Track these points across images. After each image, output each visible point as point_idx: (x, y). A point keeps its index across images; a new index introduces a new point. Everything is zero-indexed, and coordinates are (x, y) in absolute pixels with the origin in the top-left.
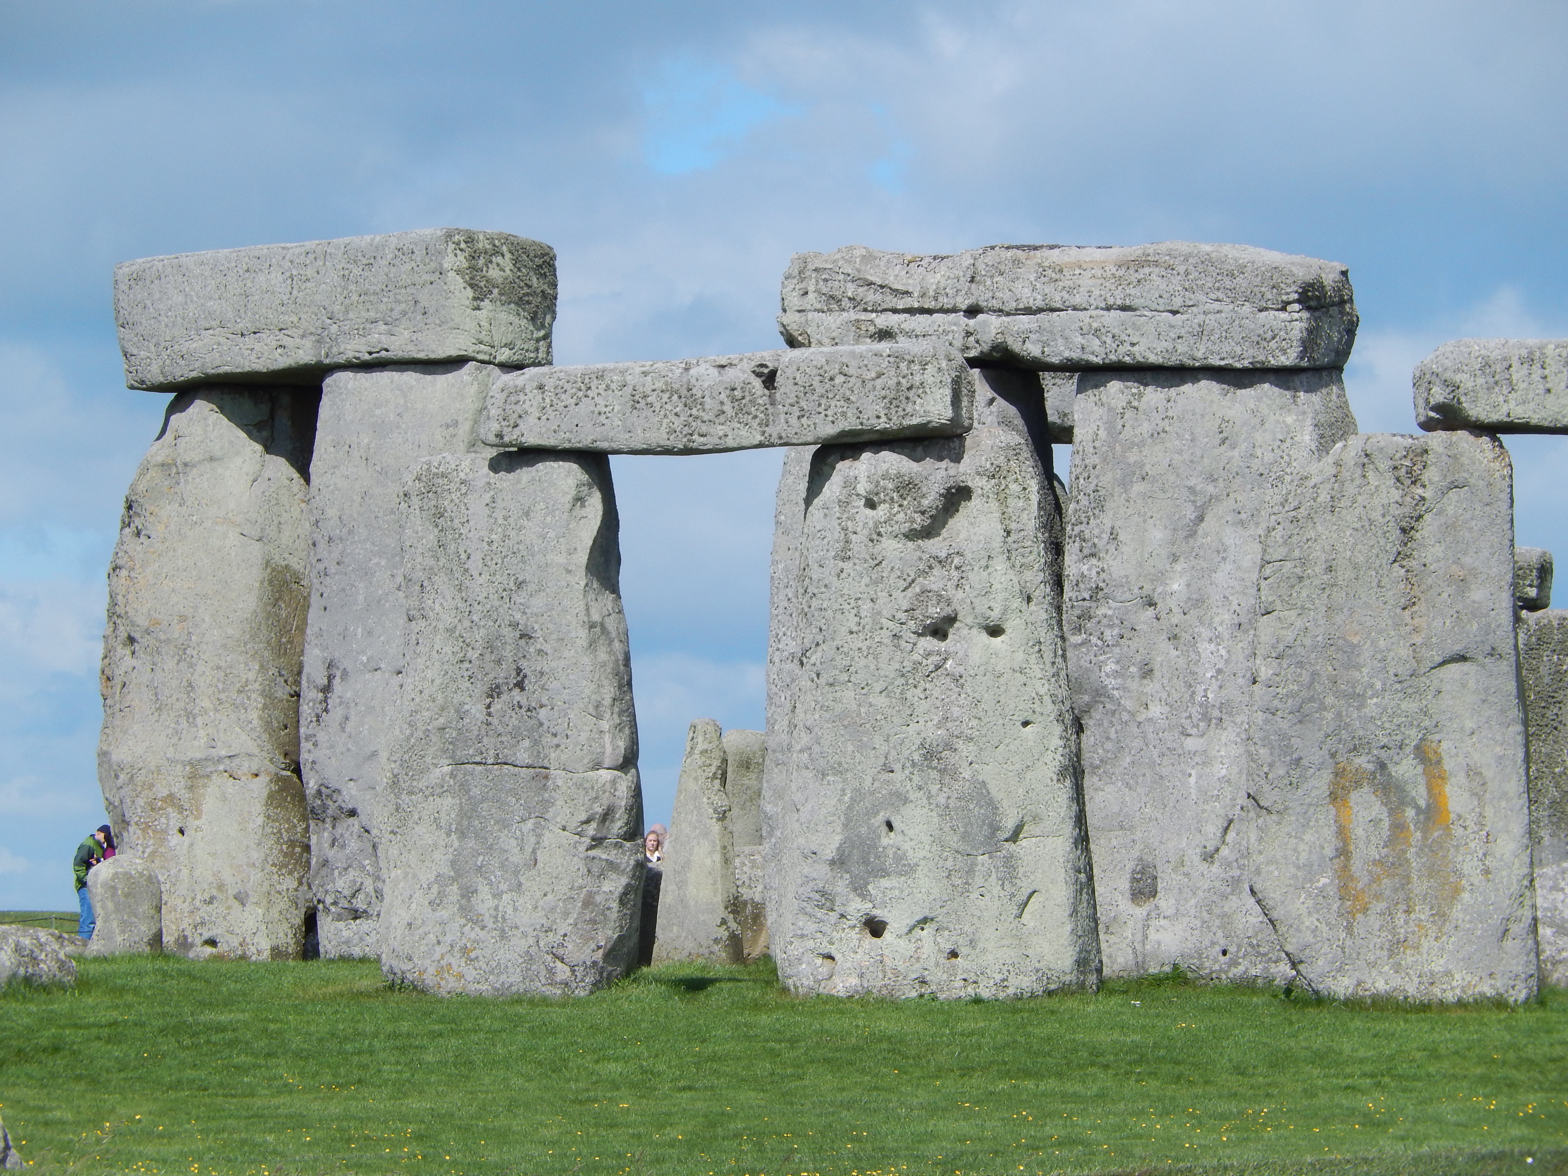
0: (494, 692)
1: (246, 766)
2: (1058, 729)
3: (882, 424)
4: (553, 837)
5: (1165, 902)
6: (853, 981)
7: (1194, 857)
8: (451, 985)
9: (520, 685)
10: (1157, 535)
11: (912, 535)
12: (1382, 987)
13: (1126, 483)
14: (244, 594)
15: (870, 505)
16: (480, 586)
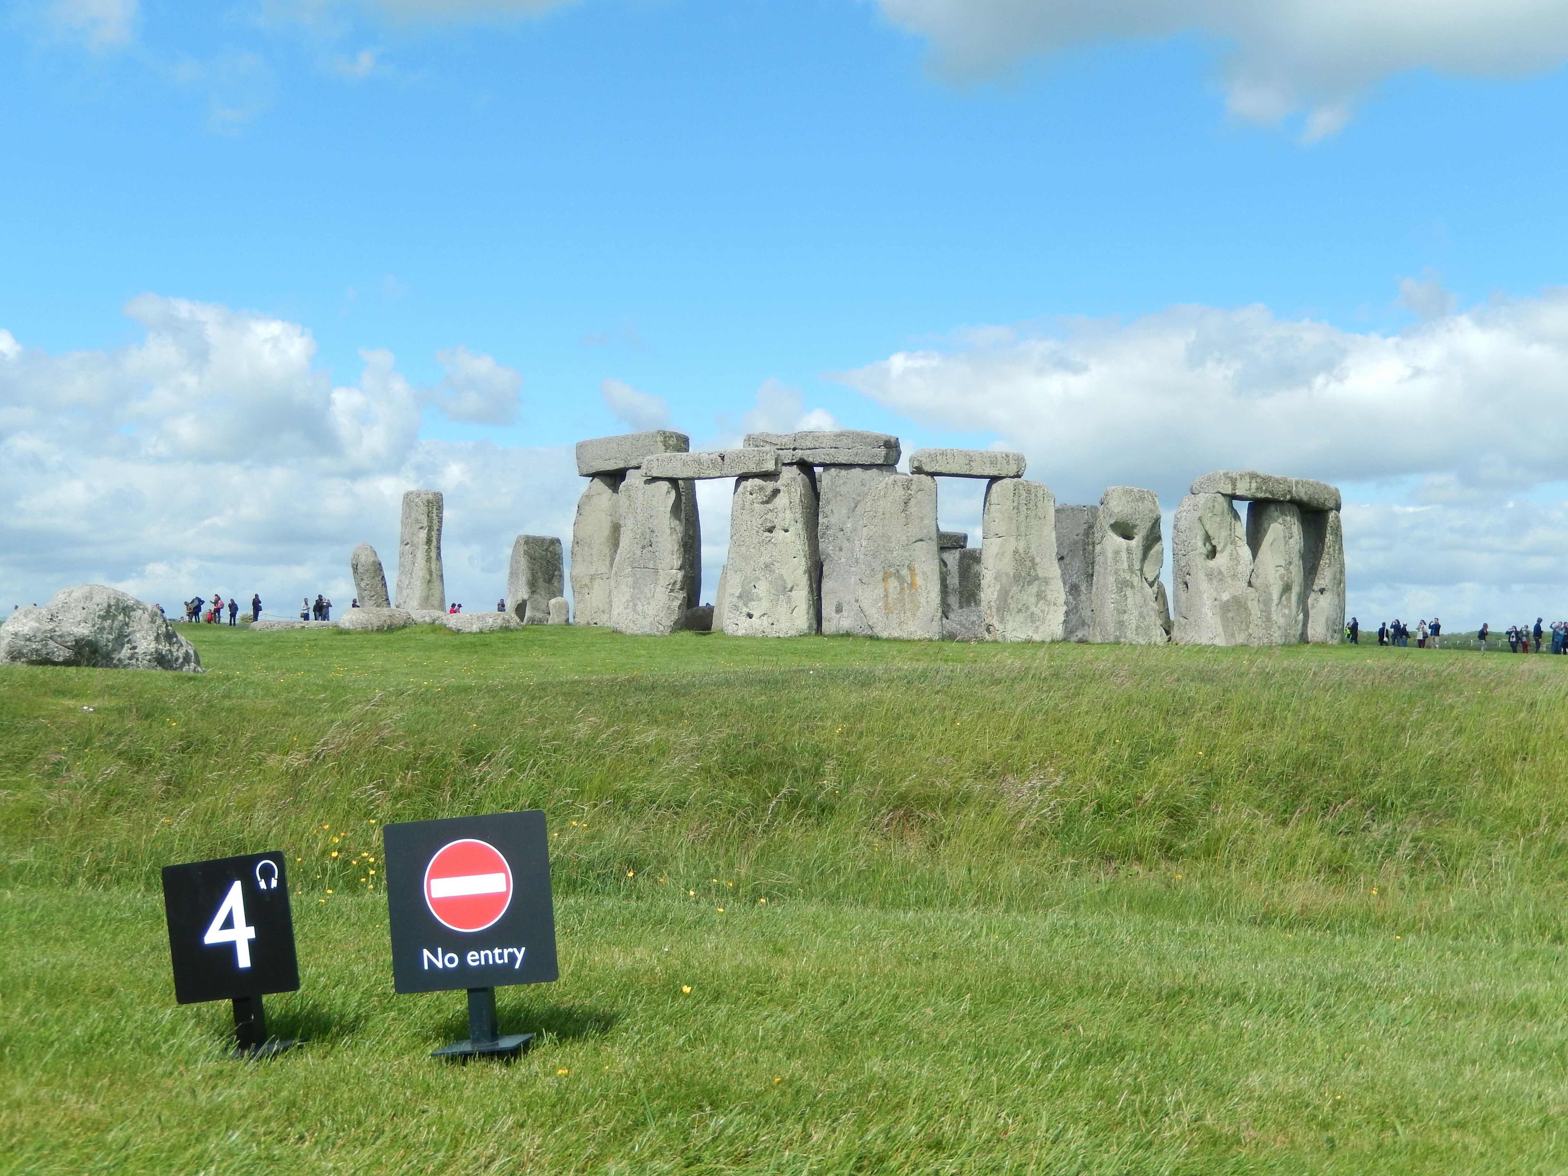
0: (643, 547)
1: (605, 576)
2: (804, 559)
3: (755, 471)
4: (659, 589)
5: (845, 613)
6: (744, 632)
7: (853, 601)
8: (629, 631)
9: (651, 545)
10: (844, 511)
11: (763, 503)
12: (896, 635)
13: (835, 497)
14: (606, 530)
15: (751, 494)
16: (640, 517)
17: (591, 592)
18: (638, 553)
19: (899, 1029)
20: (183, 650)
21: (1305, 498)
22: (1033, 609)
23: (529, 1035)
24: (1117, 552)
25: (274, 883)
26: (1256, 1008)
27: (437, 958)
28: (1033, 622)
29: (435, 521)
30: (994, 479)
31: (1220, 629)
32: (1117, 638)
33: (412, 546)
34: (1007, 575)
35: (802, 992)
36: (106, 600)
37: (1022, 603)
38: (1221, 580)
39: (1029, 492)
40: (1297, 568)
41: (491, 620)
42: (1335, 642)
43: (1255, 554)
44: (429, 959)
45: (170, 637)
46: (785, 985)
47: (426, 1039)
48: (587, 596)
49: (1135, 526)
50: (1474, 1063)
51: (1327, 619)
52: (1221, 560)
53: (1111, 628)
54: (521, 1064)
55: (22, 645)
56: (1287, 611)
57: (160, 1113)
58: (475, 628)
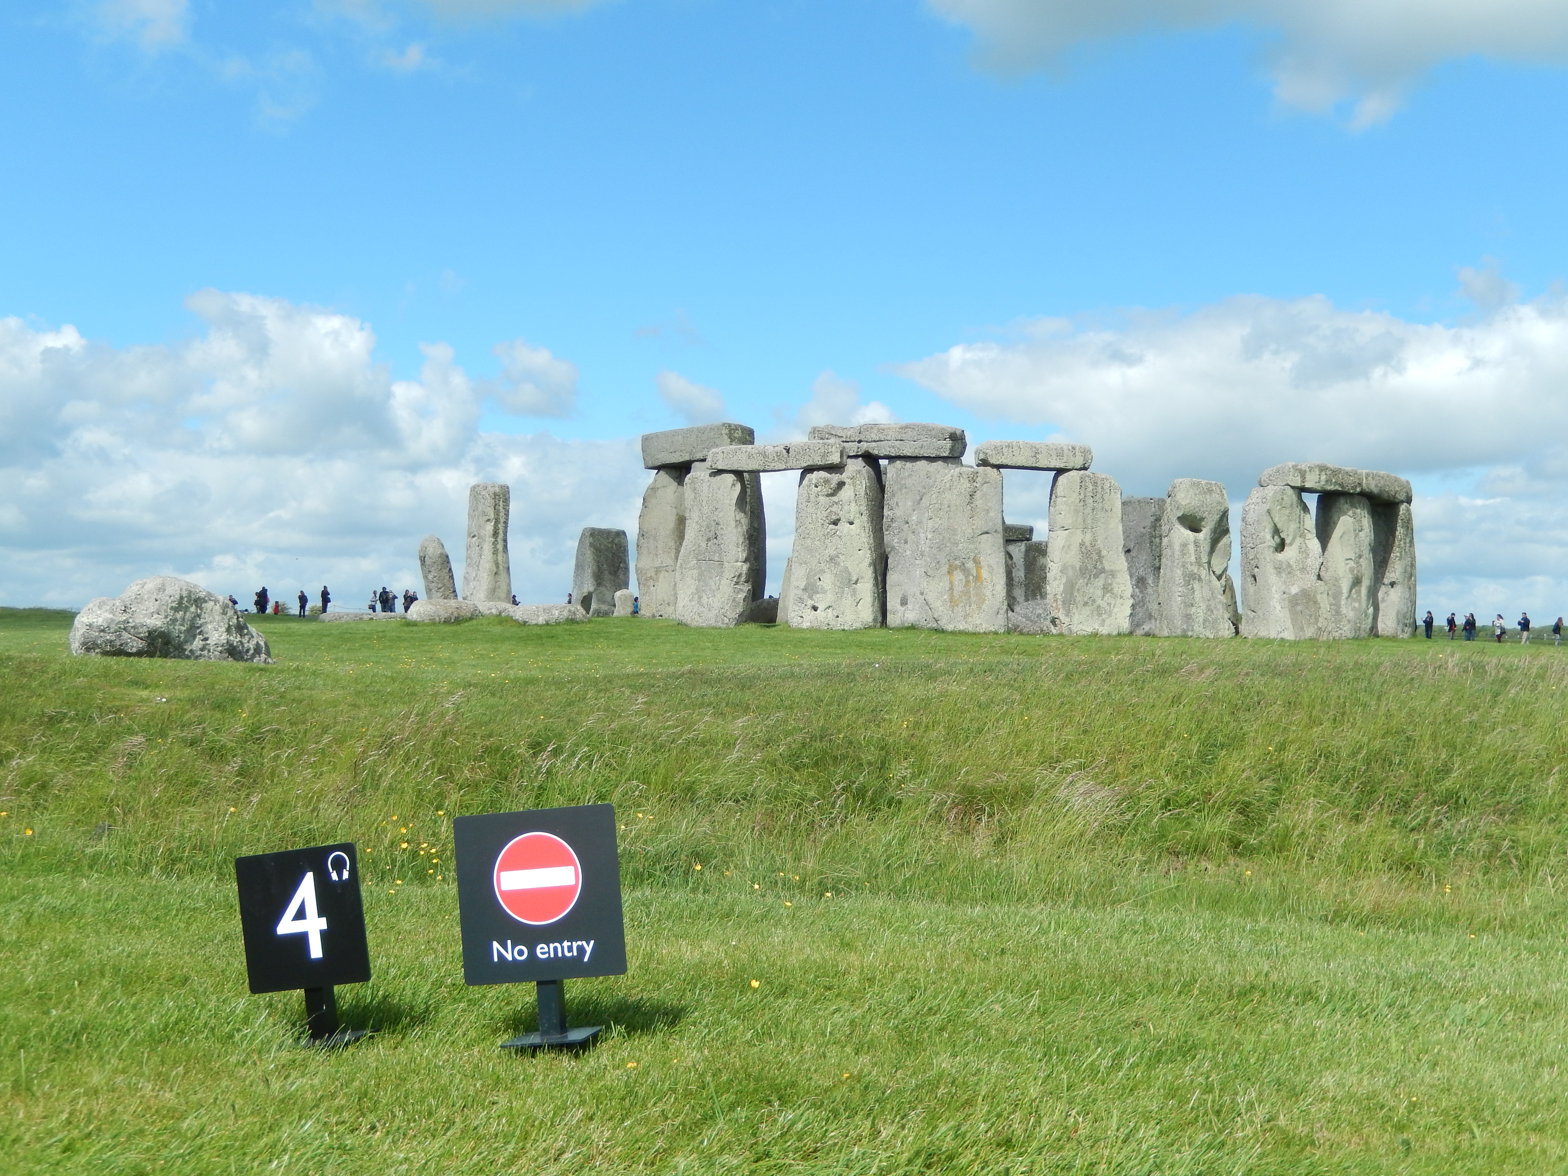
0: (709, 540)
1: (671, 568)
2: (869, 552)
3: (820, 463)
4: (724, 582)
5: (910, 606)
6: (809, 624)
7: (918, 593)
8: (694, 624)
9: (716, 538)
10: (909, 503)
11: (828, 495)
12: (961, 628)
13: (901, 489)
14: (671, 523)
15: (816, 487)
16: (705, 509)
17: (656, 584)
18: (704, 545)
19: (968, 1026)
20: (253, 643)
21: (1376, 491)
22: (1099, 602)
23: (599, 1028)
24: (1184, 545)
25: (346, 875)
26: (1329, 1008)
27: (506, 950)
28: (1100, 615)
29: (502, 514)
30: (1060, 471)
31: (1289, 623)
32: (1184, 631)
33: (479, 538)
34: (1073, 567)
35: (869, 987)
36: (179, 592)
37: (1088, 596)
38: (1289, 573)
39: (1095, 484)
40: (1367, 562)
41: (557, 613)
42: (1406, 636)
43: (1324, 547)
44: (498, 951)
45: (240, 629)
46: (853, 980)
47: (495, 1031)
48: (652, 588)
49: (1202, 519)
50: (1552, 1065)
51: (1398, 613)
52: (1290, 553)
53: (1178, 621)
54: (589, 1057)
55: (96, 636)
56: (1356, 605)
57: (234, 1102)
58: (541, 620)
